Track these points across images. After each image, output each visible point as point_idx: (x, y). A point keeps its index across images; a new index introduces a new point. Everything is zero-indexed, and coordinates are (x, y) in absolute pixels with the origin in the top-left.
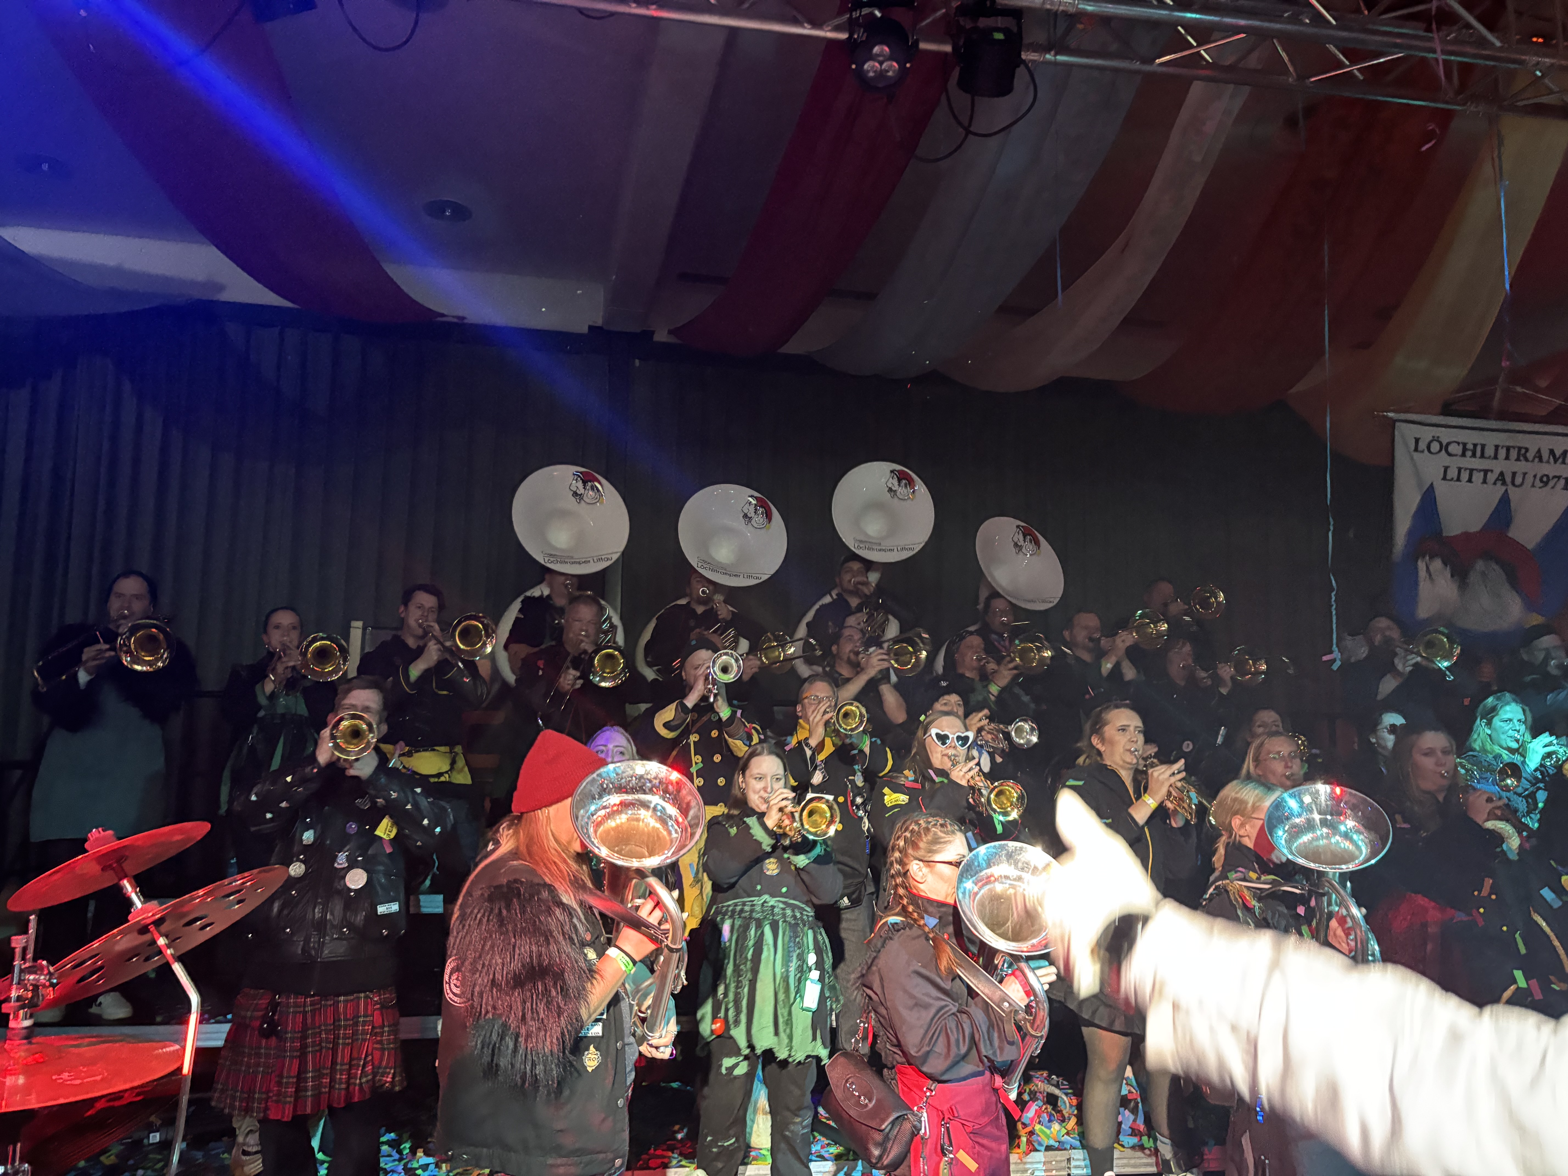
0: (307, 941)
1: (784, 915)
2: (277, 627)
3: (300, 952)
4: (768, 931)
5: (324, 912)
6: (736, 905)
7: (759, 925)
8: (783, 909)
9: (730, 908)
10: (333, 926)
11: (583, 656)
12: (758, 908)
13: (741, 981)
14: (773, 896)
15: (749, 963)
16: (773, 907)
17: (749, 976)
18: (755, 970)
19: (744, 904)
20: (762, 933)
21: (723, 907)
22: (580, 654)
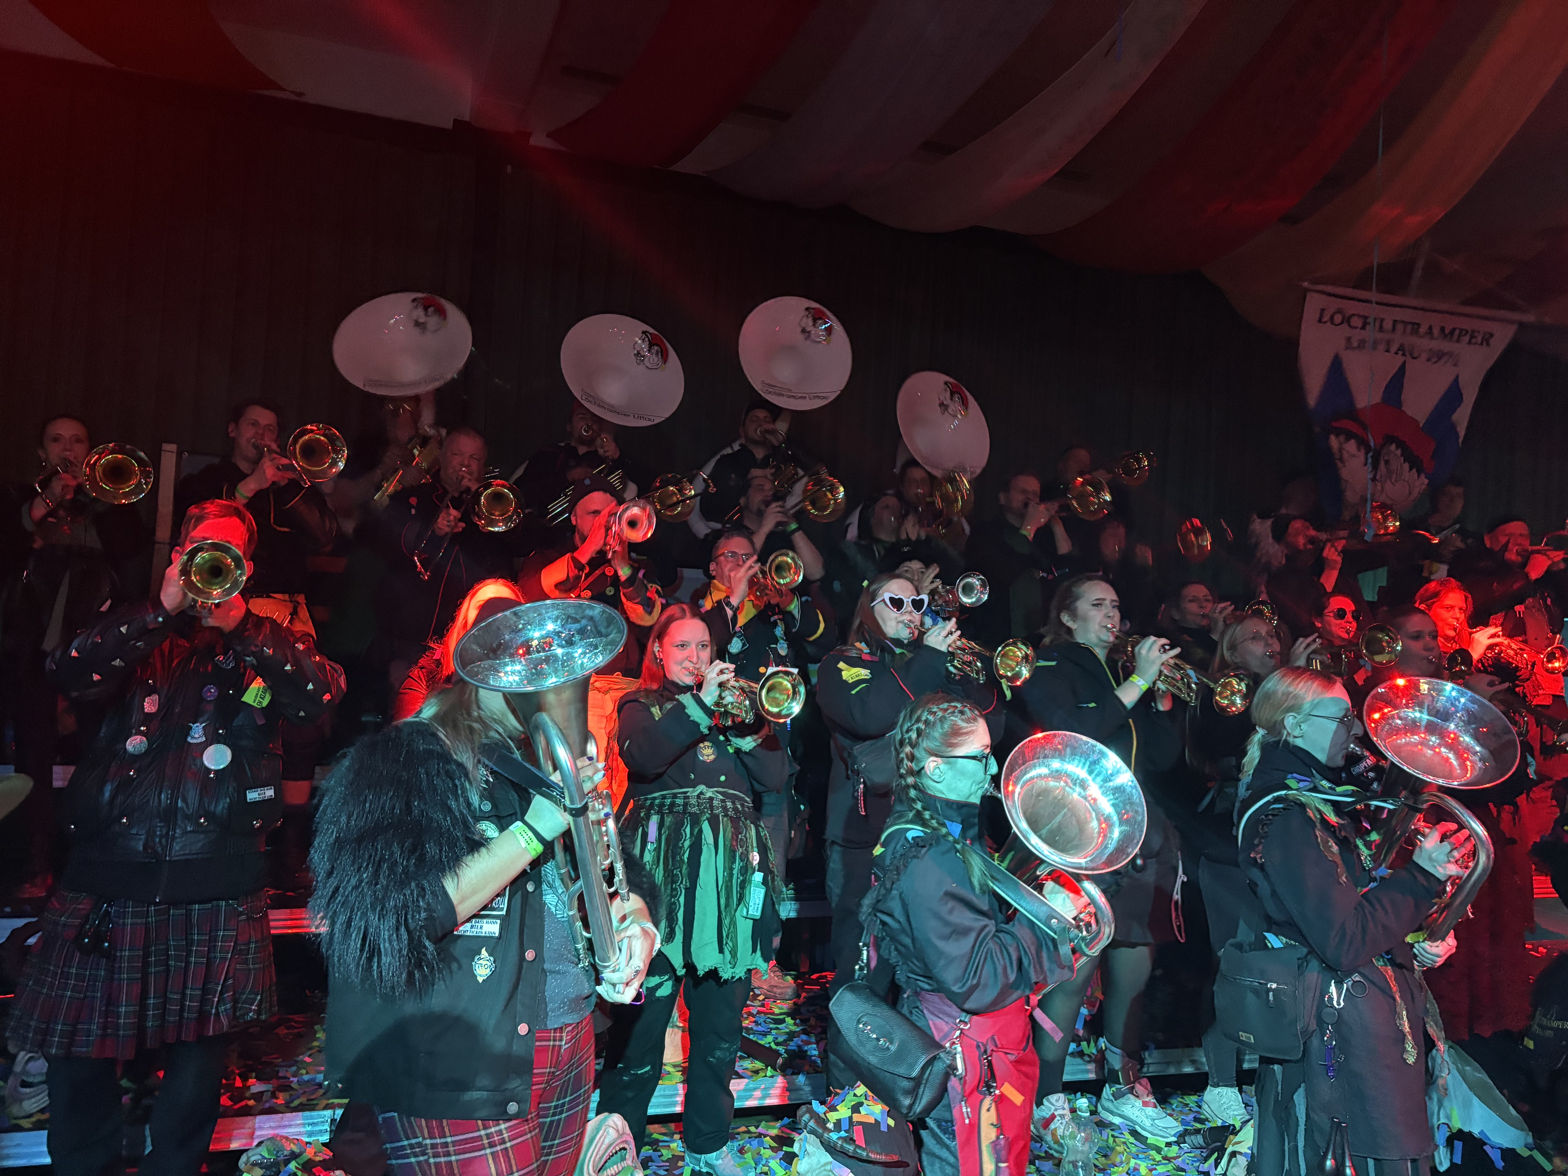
0: (150, 834)
1: (725, 809)
2: (56, 439)
3: (141, 848)
4: (706, 827)
5: (174, 799)
6: (664, 797)
7: (696, 821)
8: (723, 801)
9: (657, 802)
10: (187, 817)
11: (464, 496)
12: (693, 801)
13: (676, 889)
14: (709, 786)
15: (685, 867)
16: (711, 799)
17: (686, 882)
18: (694, 876)
19: (675, 796)
20: (701, 831)
21: (646, 799)
22: (462, 493)
